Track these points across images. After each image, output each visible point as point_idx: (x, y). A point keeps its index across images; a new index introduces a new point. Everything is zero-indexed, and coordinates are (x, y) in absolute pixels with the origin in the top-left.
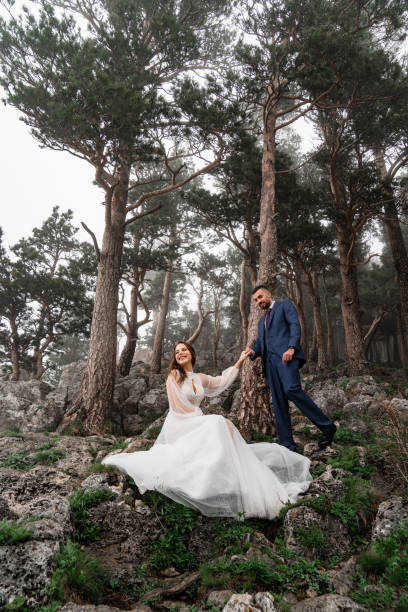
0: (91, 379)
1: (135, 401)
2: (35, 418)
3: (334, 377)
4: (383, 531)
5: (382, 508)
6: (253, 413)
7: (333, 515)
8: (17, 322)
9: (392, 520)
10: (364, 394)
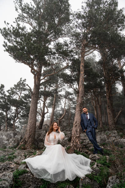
0: (28, 132)
1: (42, 138)
2: (11, 143)
3: (105, 131)
4: (109, 187)
5: (110, 178)
6: (75, 144)
7: (95, 180)
8: (8, 113)
9: (112, 183)
10: (113, 137)
